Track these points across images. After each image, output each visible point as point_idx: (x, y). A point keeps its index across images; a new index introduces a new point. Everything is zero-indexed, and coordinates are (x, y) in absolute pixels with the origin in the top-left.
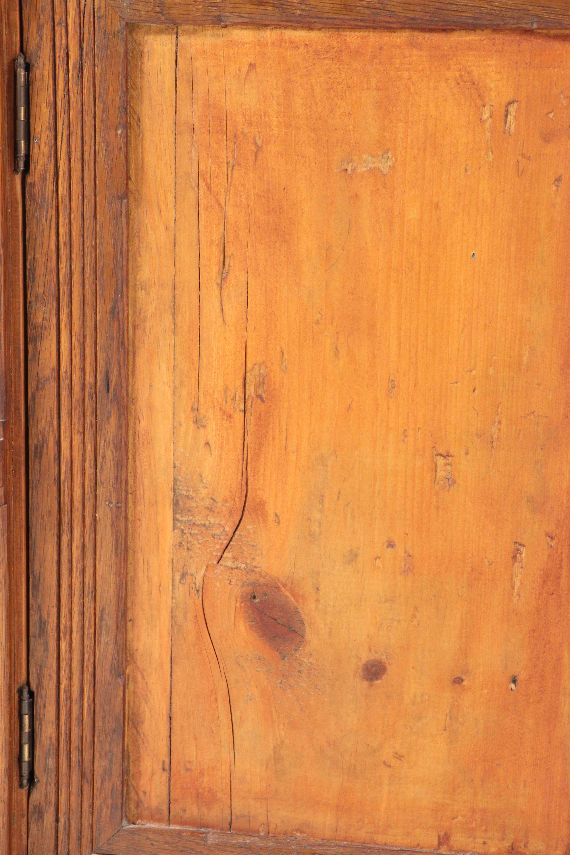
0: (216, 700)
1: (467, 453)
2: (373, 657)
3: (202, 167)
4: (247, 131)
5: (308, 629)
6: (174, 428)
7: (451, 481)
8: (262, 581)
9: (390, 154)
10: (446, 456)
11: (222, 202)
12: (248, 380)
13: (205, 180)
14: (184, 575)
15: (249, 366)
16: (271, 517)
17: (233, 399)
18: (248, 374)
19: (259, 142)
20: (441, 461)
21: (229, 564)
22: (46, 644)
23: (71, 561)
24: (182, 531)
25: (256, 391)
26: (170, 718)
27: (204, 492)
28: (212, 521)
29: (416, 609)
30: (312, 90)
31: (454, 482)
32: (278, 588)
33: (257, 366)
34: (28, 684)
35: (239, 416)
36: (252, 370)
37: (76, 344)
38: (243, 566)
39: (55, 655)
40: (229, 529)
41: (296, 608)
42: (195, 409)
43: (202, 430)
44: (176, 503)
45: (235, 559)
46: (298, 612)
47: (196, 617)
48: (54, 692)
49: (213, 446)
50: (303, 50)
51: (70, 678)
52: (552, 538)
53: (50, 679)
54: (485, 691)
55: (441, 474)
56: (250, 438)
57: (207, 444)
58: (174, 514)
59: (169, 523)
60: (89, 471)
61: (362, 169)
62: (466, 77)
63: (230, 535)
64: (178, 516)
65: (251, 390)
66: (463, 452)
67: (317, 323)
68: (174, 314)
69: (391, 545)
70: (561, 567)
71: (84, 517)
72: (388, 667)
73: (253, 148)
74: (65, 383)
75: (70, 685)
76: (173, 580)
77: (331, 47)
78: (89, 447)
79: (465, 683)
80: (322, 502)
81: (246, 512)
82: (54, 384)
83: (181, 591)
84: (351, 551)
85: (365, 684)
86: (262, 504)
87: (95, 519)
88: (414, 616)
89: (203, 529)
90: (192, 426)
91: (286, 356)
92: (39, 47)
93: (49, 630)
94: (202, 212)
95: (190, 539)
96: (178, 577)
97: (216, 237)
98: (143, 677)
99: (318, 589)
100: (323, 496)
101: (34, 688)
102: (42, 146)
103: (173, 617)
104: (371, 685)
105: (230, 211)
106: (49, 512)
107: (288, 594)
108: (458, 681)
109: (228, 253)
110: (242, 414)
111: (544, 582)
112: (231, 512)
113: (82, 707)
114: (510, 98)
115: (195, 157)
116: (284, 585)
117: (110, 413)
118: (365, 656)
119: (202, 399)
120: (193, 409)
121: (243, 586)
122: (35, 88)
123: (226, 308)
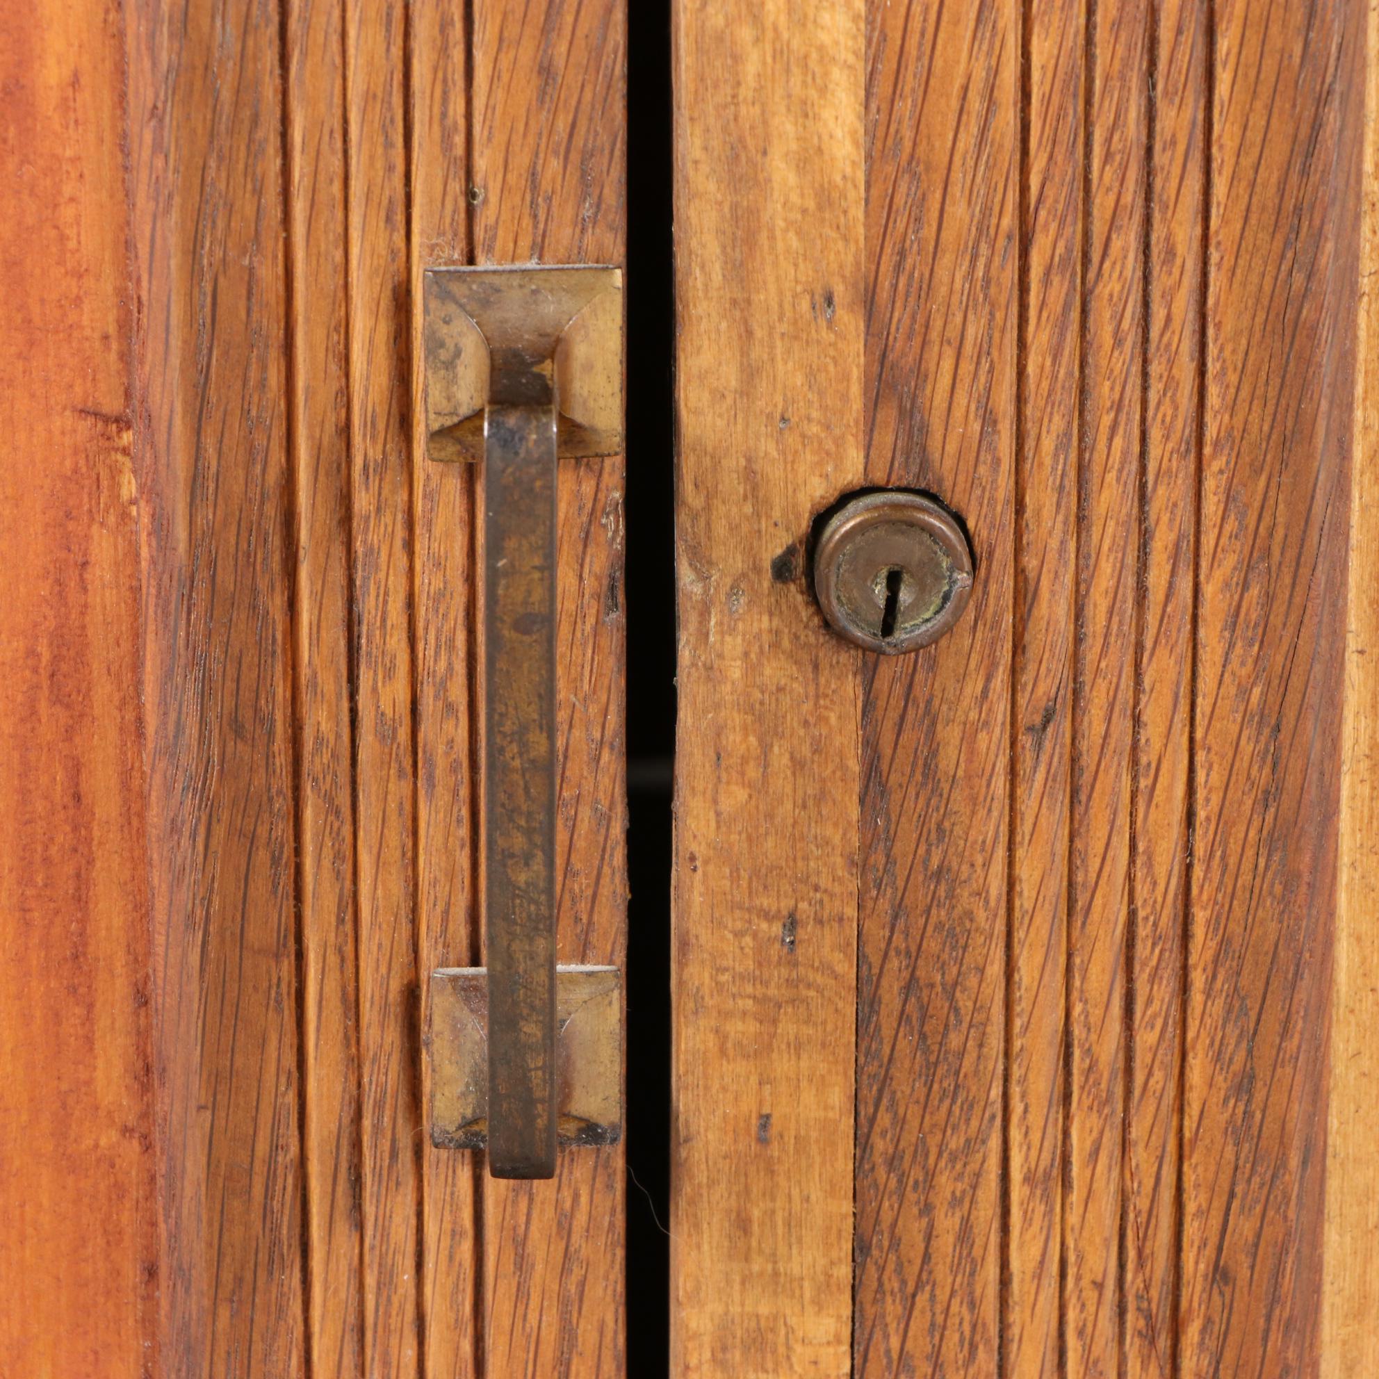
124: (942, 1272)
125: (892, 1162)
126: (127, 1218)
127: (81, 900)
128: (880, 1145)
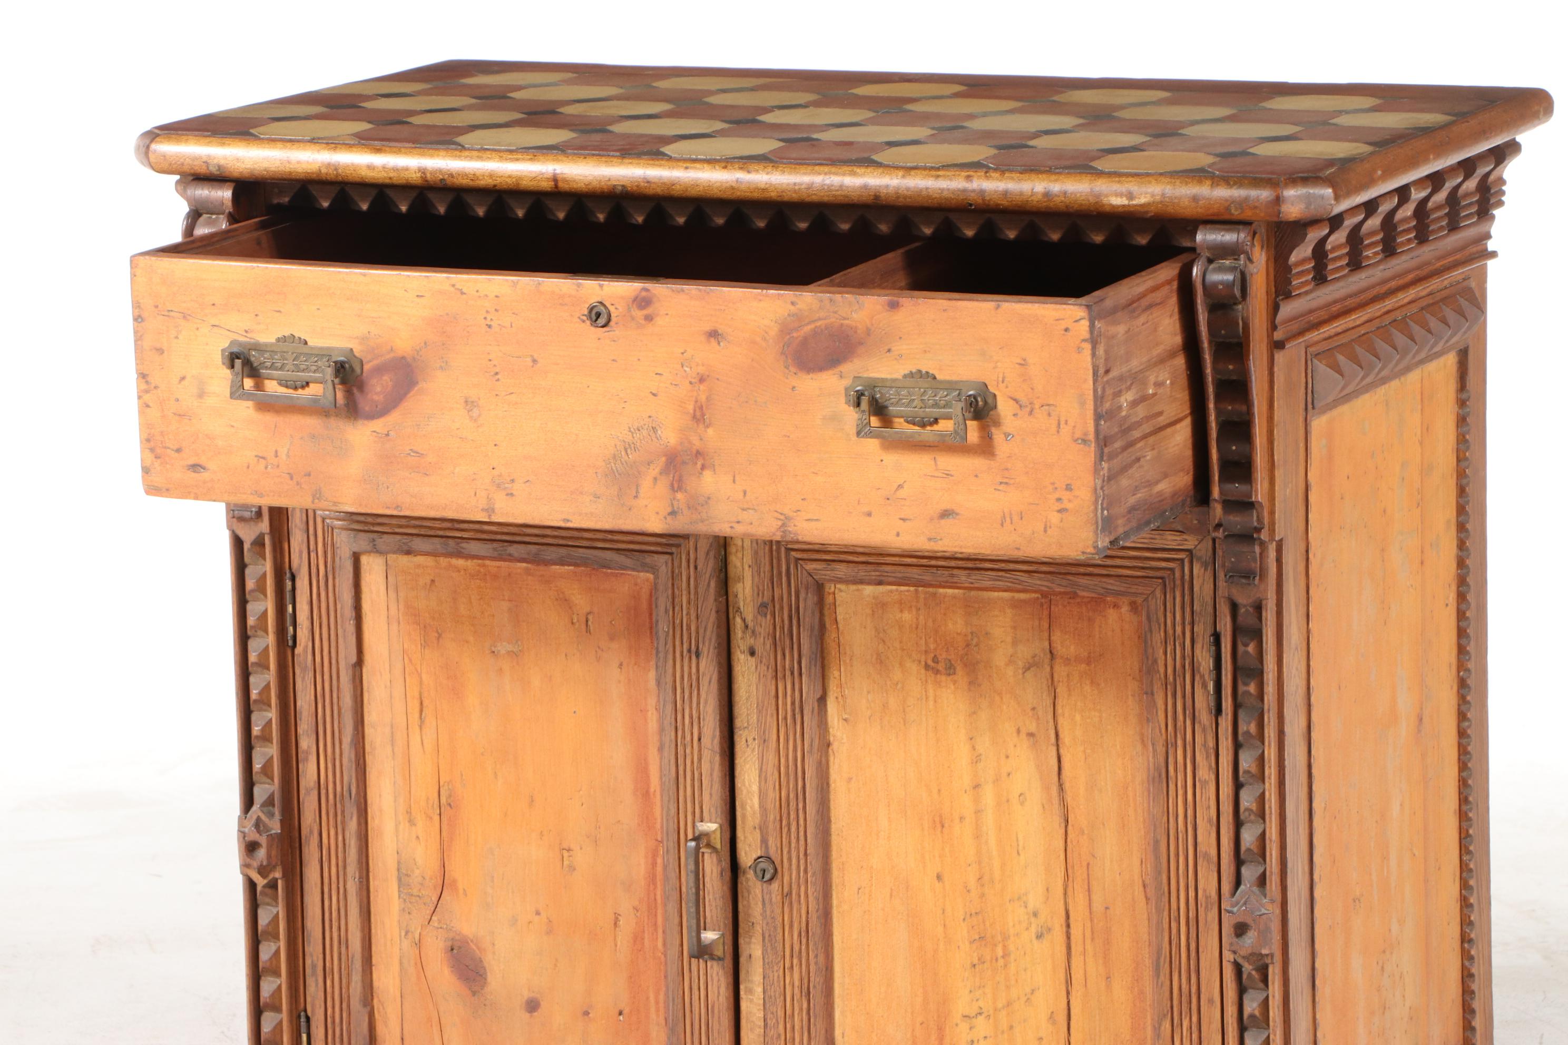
0: (431, 1026)
1: (581, 848)
2: (532, 995)
3: (406, 646)
4: (432, 623)
5: (489, 974)
6: (396, 825)
7: (572, 868)
8: (457, 938)
9: (519, 643)
10: (569, 850)
11: (419, 670)
12: (441, 793)
13: (408, 655)
14: (407, 933)
15: (441, 784)
16: (461, 891)
17: (433, 806)
18: (441, 789)
19: (440, 631)
20: (566, 854)
21: (436, 925)
22: (317, 980)
23: (331, 920)
24: (405, 900)
25: (447, 801)
26: (402, 1039)
27: (417, 872)
28: (424, 893)
29: (557, 960)
30: (470, 598)
31: (575, 869)
32: (468, 943)
33: (446, 784)
34: (305, 1011)
35: (437, 818)
36: (443, 786)
37: (330, 766)
38: (445, 926)
39: (323, 990)
40: (435, 899)
41: (480, 958)
42: (409, 812)
43: (414, 828)
44: (400, 880)
45: (439, 921)
46: (481, 961)
47: (416, 964)
48: (323, 1018)
49: (421, 838)
50: (462, 572)
51: (333, 1007)
52: (637, 911)
53: (320, 1007)
54: (603, 1022)
55: (566, 863)
56: (444, 834)
57: (418, 837)
58: (399, 888)
59: (396, 894)
60: (340, 855)
61: (503, 652)
62: (561, 596)
63: (436, 903)
64: (401, 889)
65: (443, 800)
66: (579, 848)
67: (482, 754)
68: (392, 745)
69: (538, 913)
70: (644, 931)
71: (338, 888)
72: (542, 1003)
73: (436, 635)
74: (323, 792)
75: (334, 1012)
76: (400, 936)
77: (479, 571)
78: (340, 838)
79: (590, 1015)
80: (493, 881)
81: (445, 887)
82: (316, 792)
83: (406, 943)
84: (513, 917)
85: (528, 1015)
86: (454, 882)
87: (345, 890)
88: (556, 965)
89: (418, 898)
90: (407, 824)
91: (464, 777)
92: (300, 565)
93: (318, 971)
94: (407, 676)
95: (410, 905)
96: (403, 934)
97: (417, 694)
98: (384, 1008)
99: (493, 944)
100: (493, 877)
101: (309, 1014)
102: (304, 630)
103: (401, 963)
104: (531, 1016)
105: (424, 676)
106: (316, 884)
107: (474, 947)
108: (586, 1013)
109: (425, 704)
110: (438, 817)
111: (635, 942)
112: (435, 887)
113: (342, 1030)
114: (588, 609)
115: (401, 640)
116: (472, 941)
117: (352, 814)
118: (526, 994)
119: (412, 805)
120: (407, 812)
121: (445, 941)
122: (298, 592)
123: (425, 742)
124: (775, 982)
125: (768, 963)
126: (662, 968)
127: (656, 915)
128: (766, 961)
